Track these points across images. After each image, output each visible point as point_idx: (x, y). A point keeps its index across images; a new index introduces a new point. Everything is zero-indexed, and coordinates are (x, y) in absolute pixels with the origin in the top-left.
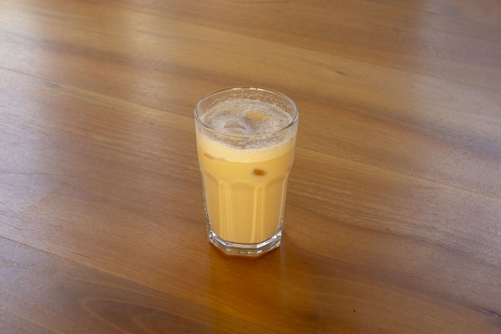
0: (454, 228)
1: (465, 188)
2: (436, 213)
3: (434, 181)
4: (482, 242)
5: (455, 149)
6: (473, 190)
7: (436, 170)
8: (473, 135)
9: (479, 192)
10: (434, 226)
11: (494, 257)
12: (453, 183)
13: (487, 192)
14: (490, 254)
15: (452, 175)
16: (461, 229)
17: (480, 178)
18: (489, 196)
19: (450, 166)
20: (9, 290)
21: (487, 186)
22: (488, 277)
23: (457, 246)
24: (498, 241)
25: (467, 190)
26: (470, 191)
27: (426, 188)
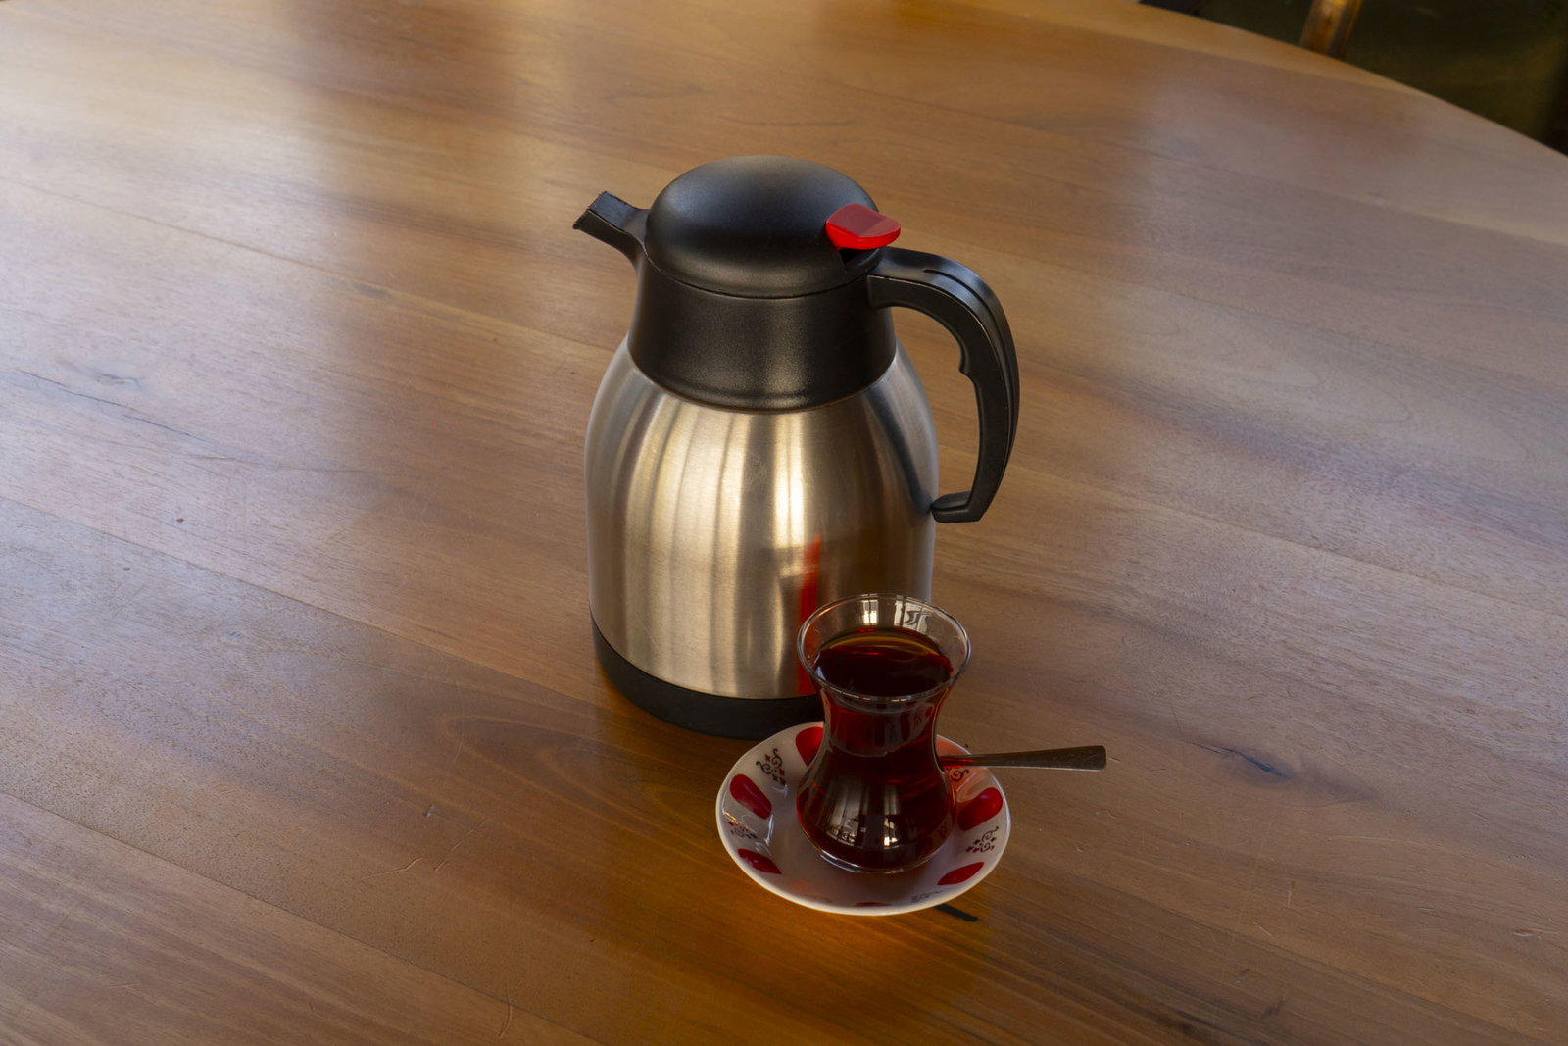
0: (1168, 588)
1: (1195, 510)
2: (1135, 559)
3: (1134, 496)
4: (1221, 617)
5: (1178, 433)
6: (1210, 515)
7: (1139, 474)
8: (1216, 406)
9: (1220, 519)
10: (1129, 584)
11: (1242, 646)
12: (1172, 501)
13: (1236, 520)
14: (1234, 641)
15: (1171, 484)
16: (1182, 591)
17: (1225, 491)
18: (1241, 527)
19: (1166, 466)
20: (296, 697)
21: (1236, 508)
22: (1227, 683)
23: (1172, 624)
24: (1252, 616)
25: (1198, 515)
26: (1204, 516)
27: (1117, 510)
